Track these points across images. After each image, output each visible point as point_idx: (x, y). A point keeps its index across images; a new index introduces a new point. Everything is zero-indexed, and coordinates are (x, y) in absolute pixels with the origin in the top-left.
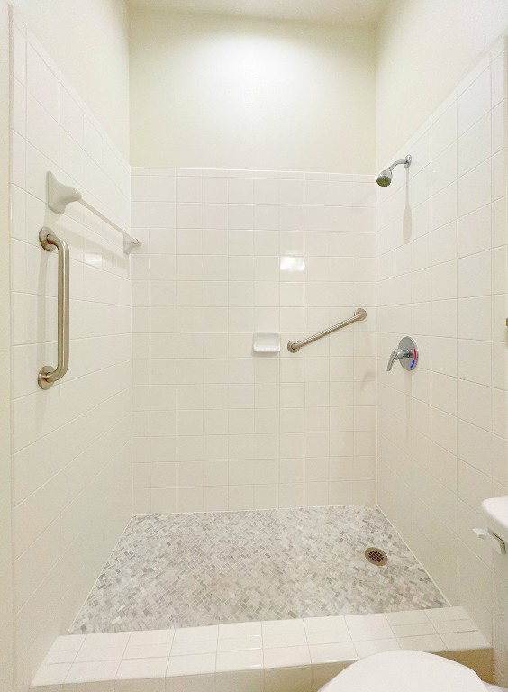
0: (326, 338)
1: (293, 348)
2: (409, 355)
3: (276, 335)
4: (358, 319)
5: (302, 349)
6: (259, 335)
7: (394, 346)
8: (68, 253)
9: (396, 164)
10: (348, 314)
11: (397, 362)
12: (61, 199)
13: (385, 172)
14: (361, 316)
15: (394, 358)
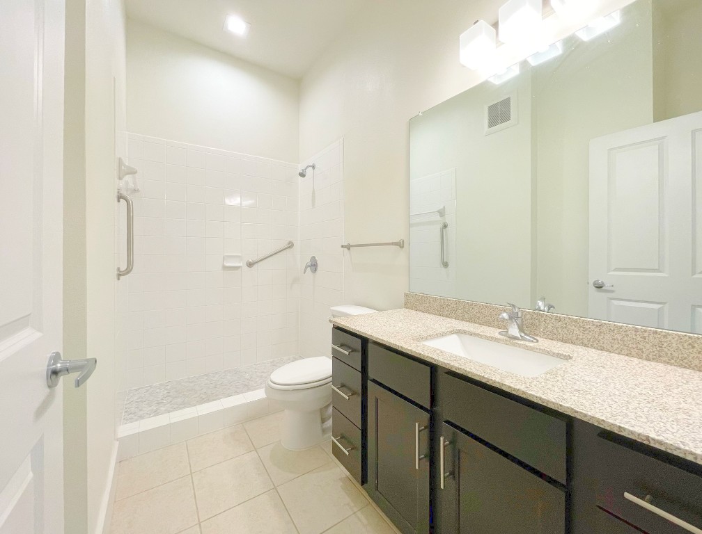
0: (271, 258)
1: (250, 265)
2: (314, 265)
3: (239, 257)
4: (289, 247)
5: (256, 265)
6: (228, 256)
7: (308, 261)
8: (132, 202)
9: (308, 167)
10: (284, 244)
11: (309, 268)
12: (124, 171)
13: (303, 170)
14: (291, 245)
15: (307, 267)
